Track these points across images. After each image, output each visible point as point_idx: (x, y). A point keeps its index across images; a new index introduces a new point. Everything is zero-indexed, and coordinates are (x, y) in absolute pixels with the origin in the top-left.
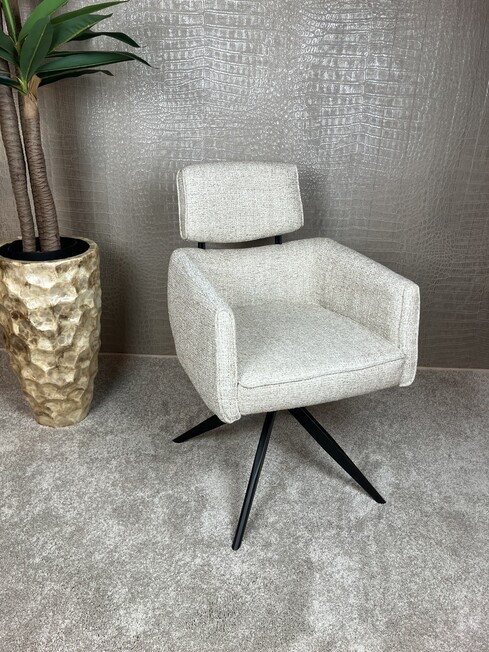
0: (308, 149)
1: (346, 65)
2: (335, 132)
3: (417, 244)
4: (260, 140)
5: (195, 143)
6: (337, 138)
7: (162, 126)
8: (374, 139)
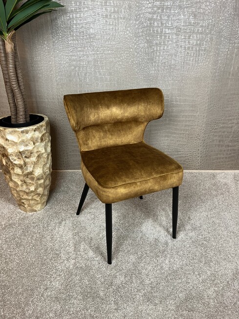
1: (166, 18)
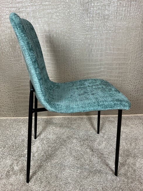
0: (83, 14)
2: (96, 4)
3: (136, 58)
4: (60, 10)
5: (28, 13)
6: (96, 7)
7: (11, 5)
8: (114, 7)
